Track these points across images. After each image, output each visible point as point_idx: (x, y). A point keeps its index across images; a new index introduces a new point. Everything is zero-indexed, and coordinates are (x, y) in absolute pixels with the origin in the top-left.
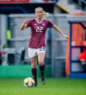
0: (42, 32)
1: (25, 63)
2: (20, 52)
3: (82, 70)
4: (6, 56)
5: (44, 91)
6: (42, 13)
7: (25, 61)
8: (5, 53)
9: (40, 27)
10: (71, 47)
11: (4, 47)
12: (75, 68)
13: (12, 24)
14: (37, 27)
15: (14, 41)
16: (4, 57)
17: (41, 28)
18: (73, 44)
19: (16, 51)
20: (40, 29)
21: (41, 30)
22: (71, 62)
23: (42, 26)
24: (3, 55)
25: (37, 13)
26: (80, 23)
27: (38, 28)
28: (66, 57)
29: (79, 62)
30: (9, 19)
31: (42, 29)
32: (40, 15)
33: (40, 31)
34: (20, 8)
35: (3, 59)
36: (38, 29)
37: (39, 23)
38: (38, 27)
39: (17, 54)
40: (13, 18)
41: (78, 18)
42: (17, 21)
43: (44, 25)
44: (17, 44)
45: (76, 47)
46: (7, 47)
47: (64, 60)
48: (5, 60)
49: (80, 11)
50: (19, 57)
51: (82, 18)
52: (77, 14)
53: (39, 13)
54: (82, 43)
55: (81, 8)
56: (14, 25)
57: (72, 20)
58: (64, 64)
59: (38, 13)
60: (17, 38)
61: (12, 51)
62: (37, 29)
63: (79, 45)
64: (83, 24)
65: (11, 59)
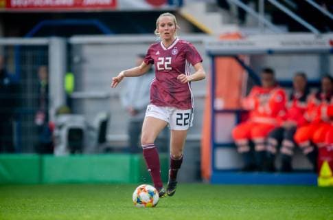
0: (171, 68)
1: (109, 150)
2: (96, 123)
3: (241, 165)
4: (63, 134)
5: (153, 214)
6: (173, 27)
7: (108, 145)
8: (60, 127)
9: (167, 58)
10: (215, 112)
11: (58, 113)
12: (224, 160)
13: (76, 59)
14: (160, 59)
15: (80, 100)
16: (58, 137)
17: (168, 61)
18: (220, 104)
19: (86, 123)
20: (166, 63)
21: (168, 66)
22: (215, 146)
23: (170, 55)
24: (56, 132)
25: (160, 28)
26: (236, 57)
27: (161, 61)
28: (203, 136)
29: (232, 146)
30: (69, 48)
31: (169, 63)
32: (168, 32)
33: (166, 68)
34: (95, 22)
35: (56, 141)
36: (162, 63)
37: (165, 49)
38: (162, 59)
39: (90, 128)
40: (80, 45)
41: (230, 44)
42: (88, 52)
43: (175, 52)
44: (89, 106)
45: (226, 111)
46: (66, 113)
47: (198, 141)
48: (60, 143)
49: (233, 29)
50: (94, 135)
51: (238, 44)
52: (228, 36)
53: (166, 27)
54: (238, 102)
55: (236, 20)
56: (82, 61)
57: (215, 48)
58: (198, 150)
59: (163, 25)
60: (88, 92)
61: (77, 121)
62: (159, 64)
63: (233, 106)
64: (241, 58)
65: (76, 140)
